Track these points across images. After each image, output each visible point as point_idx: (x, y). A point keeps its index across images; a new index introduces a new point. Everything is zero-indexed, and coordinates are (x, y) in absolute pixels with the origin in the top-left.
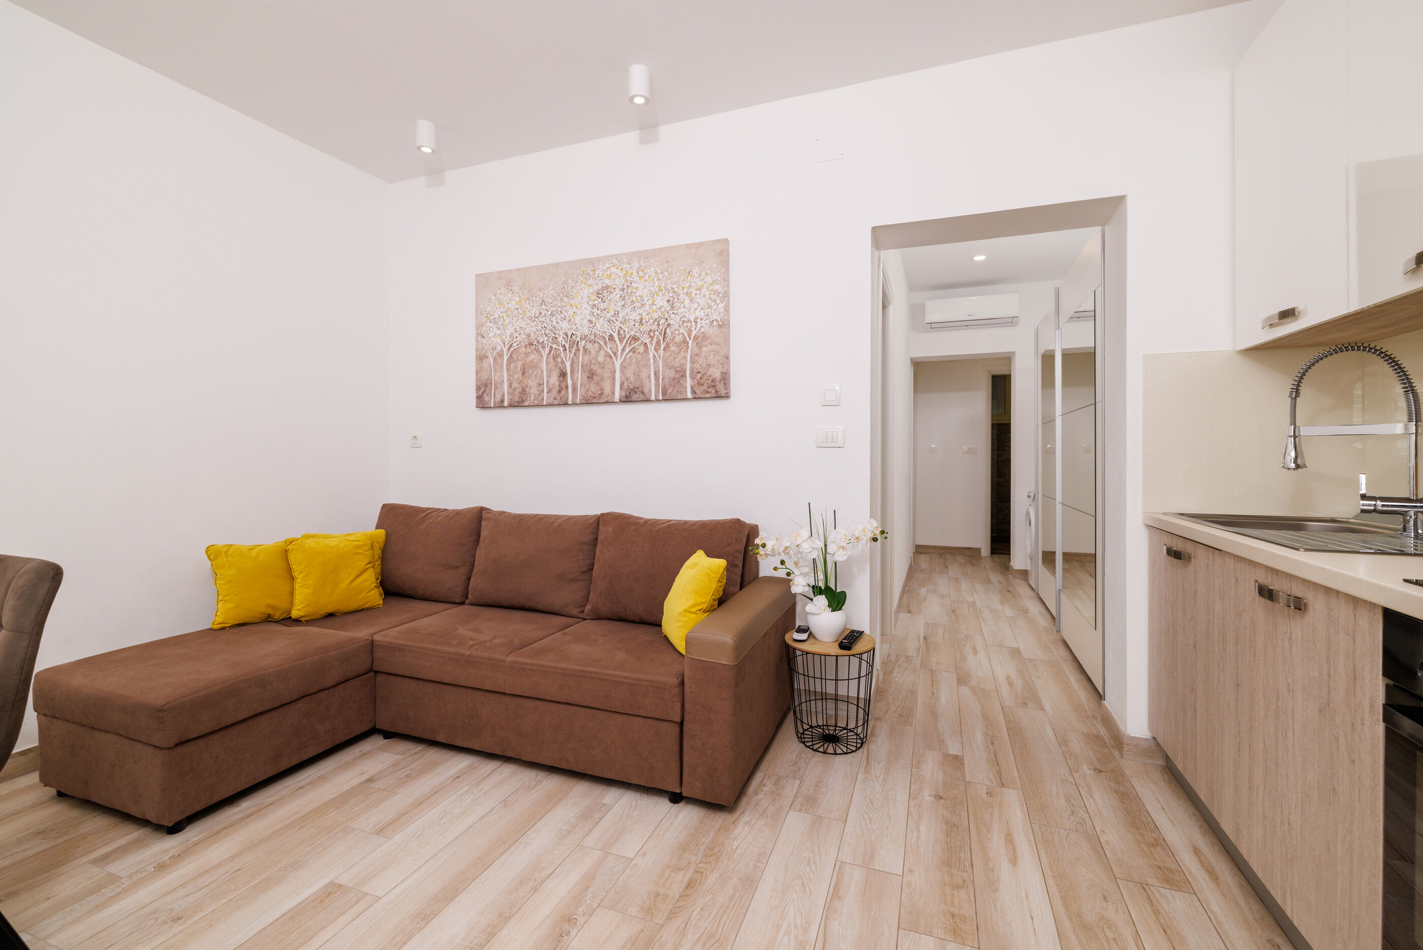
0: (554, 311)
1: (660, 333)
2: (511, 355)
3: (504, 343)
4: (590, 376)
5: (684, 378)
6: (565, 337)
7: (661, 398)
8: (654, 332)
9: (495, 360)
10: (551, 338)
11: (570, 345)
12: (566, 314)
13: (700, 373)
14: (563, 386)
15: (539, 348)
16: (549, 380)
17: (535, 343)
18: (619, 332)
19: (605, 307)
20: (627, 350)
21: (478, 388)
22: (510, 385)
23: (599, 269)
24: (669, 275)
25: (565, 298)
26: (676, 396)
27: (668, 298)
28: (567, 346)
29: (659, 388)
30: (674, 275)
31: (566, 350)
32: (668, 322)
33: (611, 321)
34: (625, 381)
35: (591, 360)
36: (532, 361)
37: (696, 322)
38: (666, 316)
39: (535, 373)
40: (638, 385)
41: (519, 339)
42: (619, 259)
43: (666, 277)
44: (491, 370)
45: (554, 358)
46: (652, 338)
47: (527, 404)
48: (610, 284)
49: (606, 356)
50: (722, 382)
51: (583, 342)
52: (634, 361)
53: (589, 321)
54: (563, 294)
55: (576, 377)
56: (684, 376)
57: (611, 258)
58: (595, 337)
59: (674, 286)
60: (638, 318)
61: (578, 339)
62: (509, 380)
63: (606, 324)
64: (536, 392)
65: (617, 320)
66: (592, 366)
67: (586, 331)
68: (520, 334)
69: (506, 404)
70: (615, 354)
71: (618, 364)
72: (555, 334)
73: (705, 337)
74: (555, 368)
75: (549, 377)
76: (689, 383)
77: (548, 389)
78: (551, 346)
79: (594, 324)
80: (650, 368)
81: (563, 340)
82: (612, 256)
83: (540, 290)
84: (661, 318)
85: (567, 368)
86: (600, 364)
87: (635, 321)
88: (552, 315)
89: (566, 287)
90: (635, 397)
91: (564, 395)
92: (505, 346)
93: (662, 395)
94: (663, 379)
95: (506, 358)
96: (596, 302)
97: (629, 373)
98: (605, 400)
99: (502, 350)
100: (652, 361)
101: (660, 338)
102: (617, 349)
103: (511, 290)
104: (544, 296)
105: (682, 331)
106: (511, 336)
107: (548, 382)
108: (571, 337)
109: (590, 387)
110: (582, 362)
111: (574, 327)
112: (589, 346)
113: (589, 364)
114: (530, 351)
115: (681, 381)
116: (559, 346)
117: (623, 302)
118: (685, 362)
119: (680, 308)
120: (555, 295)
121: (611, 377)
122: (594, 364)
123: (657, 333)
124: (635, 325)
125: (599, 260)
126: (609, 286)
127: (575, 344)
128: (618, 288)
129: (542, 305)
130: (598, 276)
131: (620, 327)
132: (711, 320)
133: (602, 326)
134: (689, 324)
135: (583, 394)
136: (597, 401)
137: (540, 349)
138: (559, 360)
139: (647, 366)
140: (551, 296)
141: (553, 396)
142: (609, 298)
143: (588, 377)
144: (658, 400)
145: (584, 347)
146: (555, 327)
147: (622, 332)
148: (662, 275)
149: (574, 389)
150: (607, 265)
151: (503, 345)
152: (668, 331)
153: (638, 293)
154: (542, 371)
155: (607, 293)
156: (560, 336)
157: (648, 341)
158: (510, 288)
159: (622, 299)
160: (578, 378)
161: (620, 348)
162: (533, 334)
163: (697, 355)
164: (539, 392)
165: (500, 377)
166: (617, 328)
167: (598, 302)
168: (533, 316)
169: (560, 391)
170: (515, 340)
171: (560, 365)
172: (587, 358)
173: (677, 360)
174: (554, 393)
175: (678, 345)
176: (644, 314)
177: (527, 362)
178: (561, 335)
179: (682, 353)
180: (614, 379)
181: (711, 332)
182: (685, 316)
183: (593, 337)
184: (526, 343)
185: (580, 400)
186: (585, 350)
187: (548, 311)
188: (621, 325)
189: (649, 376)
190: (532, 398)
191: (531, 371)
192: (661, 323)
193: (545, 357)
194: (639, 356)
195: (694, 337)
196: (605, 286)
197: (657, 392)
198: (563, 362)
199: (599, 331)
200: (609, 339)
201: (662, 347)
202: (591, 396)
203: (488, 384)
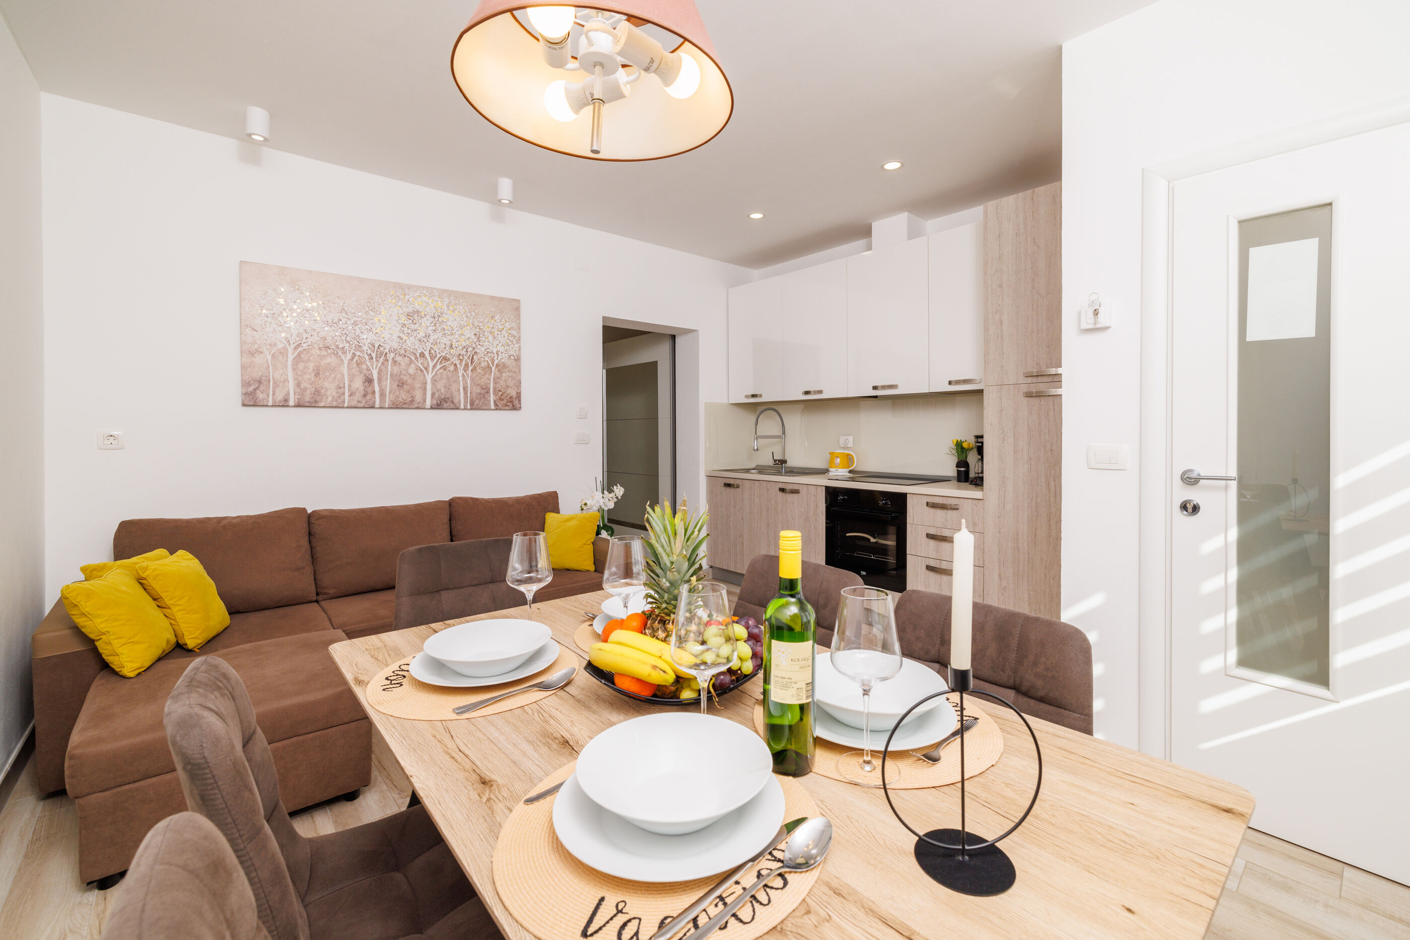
0: (357, 321)
1: (468, 358)
2: (299, 354)
3: (289, 342)
4: (400, 385)
5: (488, 394)
6: (371, 347)
7: (469, 407)
8: (463, 356)
9: (273, 356)
10: (354, 345)
11: (377, 355)
12: (372, 326)
13: (501, 391)
14: (369, 390)
15: (337, 353)
16: (352, 384)
17: (333, 347)
18: (430, 351)
19: (416, 328)
20: (438, 367)
21: (245, 384)
22: (298, 385)
23: (409, 295)
24: (476, 315)
25: (370, 312)
26: (482, 407)
27: (475, 332)
28: (374, 356)
29: (468, 400)
30: (480, 316)
31: (372, 358)
32: (475, 351)
33: (422, 341)
34: (436, 392)
35: (401, 371)
36: (328, 364)
37: (498, 354)
38: (474, 346)
39: (333, 376)
40: (448, 396)
41: (310, 340)
42: (430, 291)
43: (474, 317)
44: (269, 367)
45: (358, 364)
46: (461, 360)
47: (322, 404)
48: (420, 310)
49: (417, 369)
50: (517, 400)
51: (392, 355)
52: (445, 377)
53: (398, 337)
54: (369, 308)
55: (384, 383)
56: (488, 392)
57: (421, 289)
58: (406, 352)
59: (480, 324)
60: (448, 343)
61: (387, 351)
62: (295, 379)
63: (417, 343)
64: (334, 394)
65: (428, 341)
66: (402, 376)
67: (395, 345)
68: (312, 336)
69: (291, 403)
70: (426, 369)
71: (429, 378)
72: (358, 342)
73: (505, 366)
74: (359, 373)
75: (351, 381)
76: (492, 398)
77: (350, 392)
78: (353, 353)
79: (404, 341)
80: (459, 384)
81: (368, 349)
82: (424, 288)
83: (339, 298)
84: (469, 347)
85: (374, 376)
86: (411, 376)
87: (445, 344)
88: (355, 324)
89: (372, 302)
90: (445, 405)
91: (371, 399)
92: (290, 344)
93: (470, 405)
94: (470, 394)
95: (291, 358)
96: (406, 322)
97: (441, 385)
98: (416, 406)
99: (285, 348)
100: (461, 378)
101: (468, 361)
102: (428, 365)
103: (298, 290)
104: (345, 304)
105: (486, 359)
106: (298, 335)
107: (350, 386)
108: (378, 348)
109: (400, 393)
110: (391, 372)
111: (382, 340)
112: (398, 359)
113: (398, 374)
114: (326, 353)
115: (486, 396)
116: (364, 354)
117: (434, 328)
118: (489, 382)
119: (485, 341)
120: (359, 306)
121: (422, 387)
122: (405, 375)
123: (465, 357)
124: (445, 348)
125: (410, 287)
126: (419, 311)
127: (382, 354)
128: (429, 315)
129: (341, 312)
130: (408, 301)
131: (431, 348)
132: (509, 355)
133: (411, 343)
134: (492, 355)
135: (392, 399)
136: (407, 407)
137: (340, 353)
138: (364, 367)
139: (457, 381)
140: (353, 307)
141: (356, 399)
142: (420, 321)
143: (398, 386)
144: (465, 409)
145: (393, 359)
146: (358, 336)
147: (432, 352)
148: (470, 314)
149: (382, 395)
150: (418, 294)
151: (286, 343)
152: (475, 357)
153: (449, 324)
154: (343, 375)
155: (417, 316)
156: (365, 345)
157: (458, 362)
158: (297, 287)
159: (433, 324)
160: (386, 385)
161: (431, 365)
162: (330, 338)
163: (499, 378)
164: (338, 395)
165: (282, 375)
166: (429, 348)
167: (408, 323)
168: (330, 321)
169: (365, 396)
170: (304, 340)
171: (365, 371)
172: (396, 369)
173: (482, 380)
174: (358, 396)
175: (483, 369)
176: (454, 341)
177: (322, 364)
178: (367, 344)
179: (487, 375)
180: (425, 389)
181: (509, 363)
182: (489, 348)
183: (403, 352)
184: (320, 346)
185: (389, 404)
186: (395, 362)
187: (349, 319)
188: (432, 346)
189: (459, 390)
190: (330, 399)
191: (327, 374)
192: (469, 350)
193: (346, 362)
194: (450, 374)
195: (496, 365)
196: (416, 311)
197: (466, 402)
198: (368, 369)
199: (410, 347)
200: (420, 356)
201: (470, 369)
202: (402, 402)
203: (263, 381)
